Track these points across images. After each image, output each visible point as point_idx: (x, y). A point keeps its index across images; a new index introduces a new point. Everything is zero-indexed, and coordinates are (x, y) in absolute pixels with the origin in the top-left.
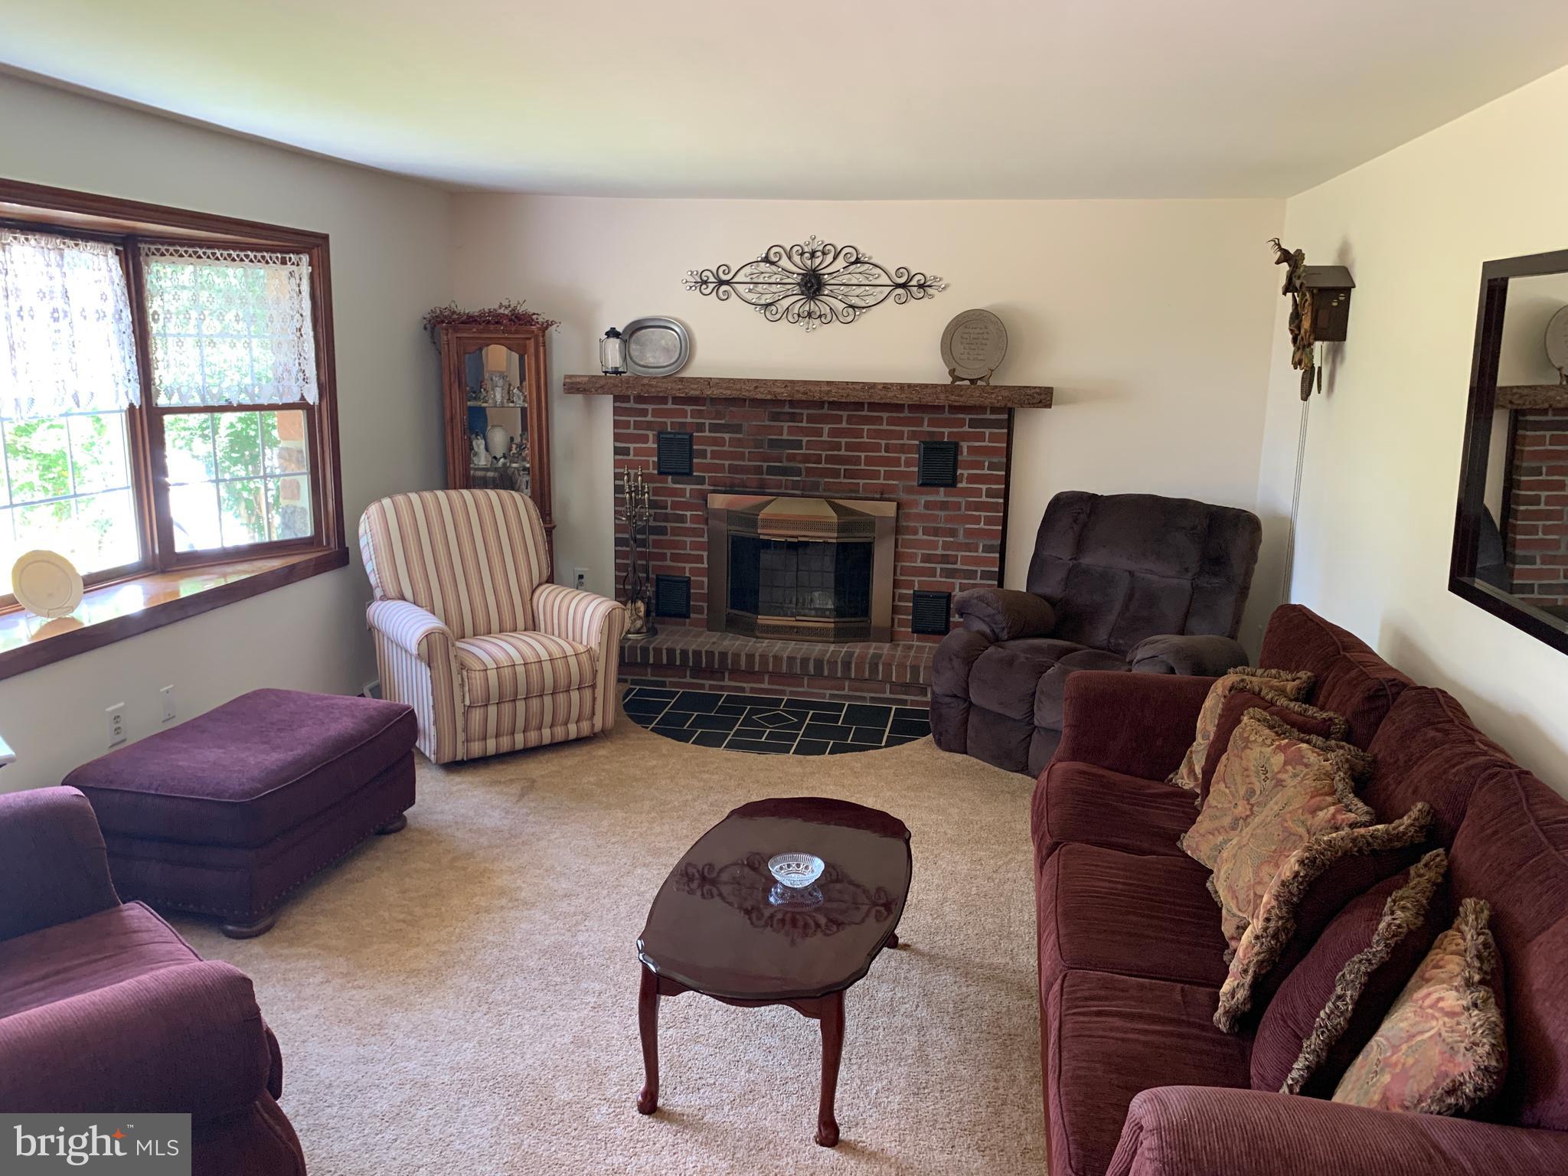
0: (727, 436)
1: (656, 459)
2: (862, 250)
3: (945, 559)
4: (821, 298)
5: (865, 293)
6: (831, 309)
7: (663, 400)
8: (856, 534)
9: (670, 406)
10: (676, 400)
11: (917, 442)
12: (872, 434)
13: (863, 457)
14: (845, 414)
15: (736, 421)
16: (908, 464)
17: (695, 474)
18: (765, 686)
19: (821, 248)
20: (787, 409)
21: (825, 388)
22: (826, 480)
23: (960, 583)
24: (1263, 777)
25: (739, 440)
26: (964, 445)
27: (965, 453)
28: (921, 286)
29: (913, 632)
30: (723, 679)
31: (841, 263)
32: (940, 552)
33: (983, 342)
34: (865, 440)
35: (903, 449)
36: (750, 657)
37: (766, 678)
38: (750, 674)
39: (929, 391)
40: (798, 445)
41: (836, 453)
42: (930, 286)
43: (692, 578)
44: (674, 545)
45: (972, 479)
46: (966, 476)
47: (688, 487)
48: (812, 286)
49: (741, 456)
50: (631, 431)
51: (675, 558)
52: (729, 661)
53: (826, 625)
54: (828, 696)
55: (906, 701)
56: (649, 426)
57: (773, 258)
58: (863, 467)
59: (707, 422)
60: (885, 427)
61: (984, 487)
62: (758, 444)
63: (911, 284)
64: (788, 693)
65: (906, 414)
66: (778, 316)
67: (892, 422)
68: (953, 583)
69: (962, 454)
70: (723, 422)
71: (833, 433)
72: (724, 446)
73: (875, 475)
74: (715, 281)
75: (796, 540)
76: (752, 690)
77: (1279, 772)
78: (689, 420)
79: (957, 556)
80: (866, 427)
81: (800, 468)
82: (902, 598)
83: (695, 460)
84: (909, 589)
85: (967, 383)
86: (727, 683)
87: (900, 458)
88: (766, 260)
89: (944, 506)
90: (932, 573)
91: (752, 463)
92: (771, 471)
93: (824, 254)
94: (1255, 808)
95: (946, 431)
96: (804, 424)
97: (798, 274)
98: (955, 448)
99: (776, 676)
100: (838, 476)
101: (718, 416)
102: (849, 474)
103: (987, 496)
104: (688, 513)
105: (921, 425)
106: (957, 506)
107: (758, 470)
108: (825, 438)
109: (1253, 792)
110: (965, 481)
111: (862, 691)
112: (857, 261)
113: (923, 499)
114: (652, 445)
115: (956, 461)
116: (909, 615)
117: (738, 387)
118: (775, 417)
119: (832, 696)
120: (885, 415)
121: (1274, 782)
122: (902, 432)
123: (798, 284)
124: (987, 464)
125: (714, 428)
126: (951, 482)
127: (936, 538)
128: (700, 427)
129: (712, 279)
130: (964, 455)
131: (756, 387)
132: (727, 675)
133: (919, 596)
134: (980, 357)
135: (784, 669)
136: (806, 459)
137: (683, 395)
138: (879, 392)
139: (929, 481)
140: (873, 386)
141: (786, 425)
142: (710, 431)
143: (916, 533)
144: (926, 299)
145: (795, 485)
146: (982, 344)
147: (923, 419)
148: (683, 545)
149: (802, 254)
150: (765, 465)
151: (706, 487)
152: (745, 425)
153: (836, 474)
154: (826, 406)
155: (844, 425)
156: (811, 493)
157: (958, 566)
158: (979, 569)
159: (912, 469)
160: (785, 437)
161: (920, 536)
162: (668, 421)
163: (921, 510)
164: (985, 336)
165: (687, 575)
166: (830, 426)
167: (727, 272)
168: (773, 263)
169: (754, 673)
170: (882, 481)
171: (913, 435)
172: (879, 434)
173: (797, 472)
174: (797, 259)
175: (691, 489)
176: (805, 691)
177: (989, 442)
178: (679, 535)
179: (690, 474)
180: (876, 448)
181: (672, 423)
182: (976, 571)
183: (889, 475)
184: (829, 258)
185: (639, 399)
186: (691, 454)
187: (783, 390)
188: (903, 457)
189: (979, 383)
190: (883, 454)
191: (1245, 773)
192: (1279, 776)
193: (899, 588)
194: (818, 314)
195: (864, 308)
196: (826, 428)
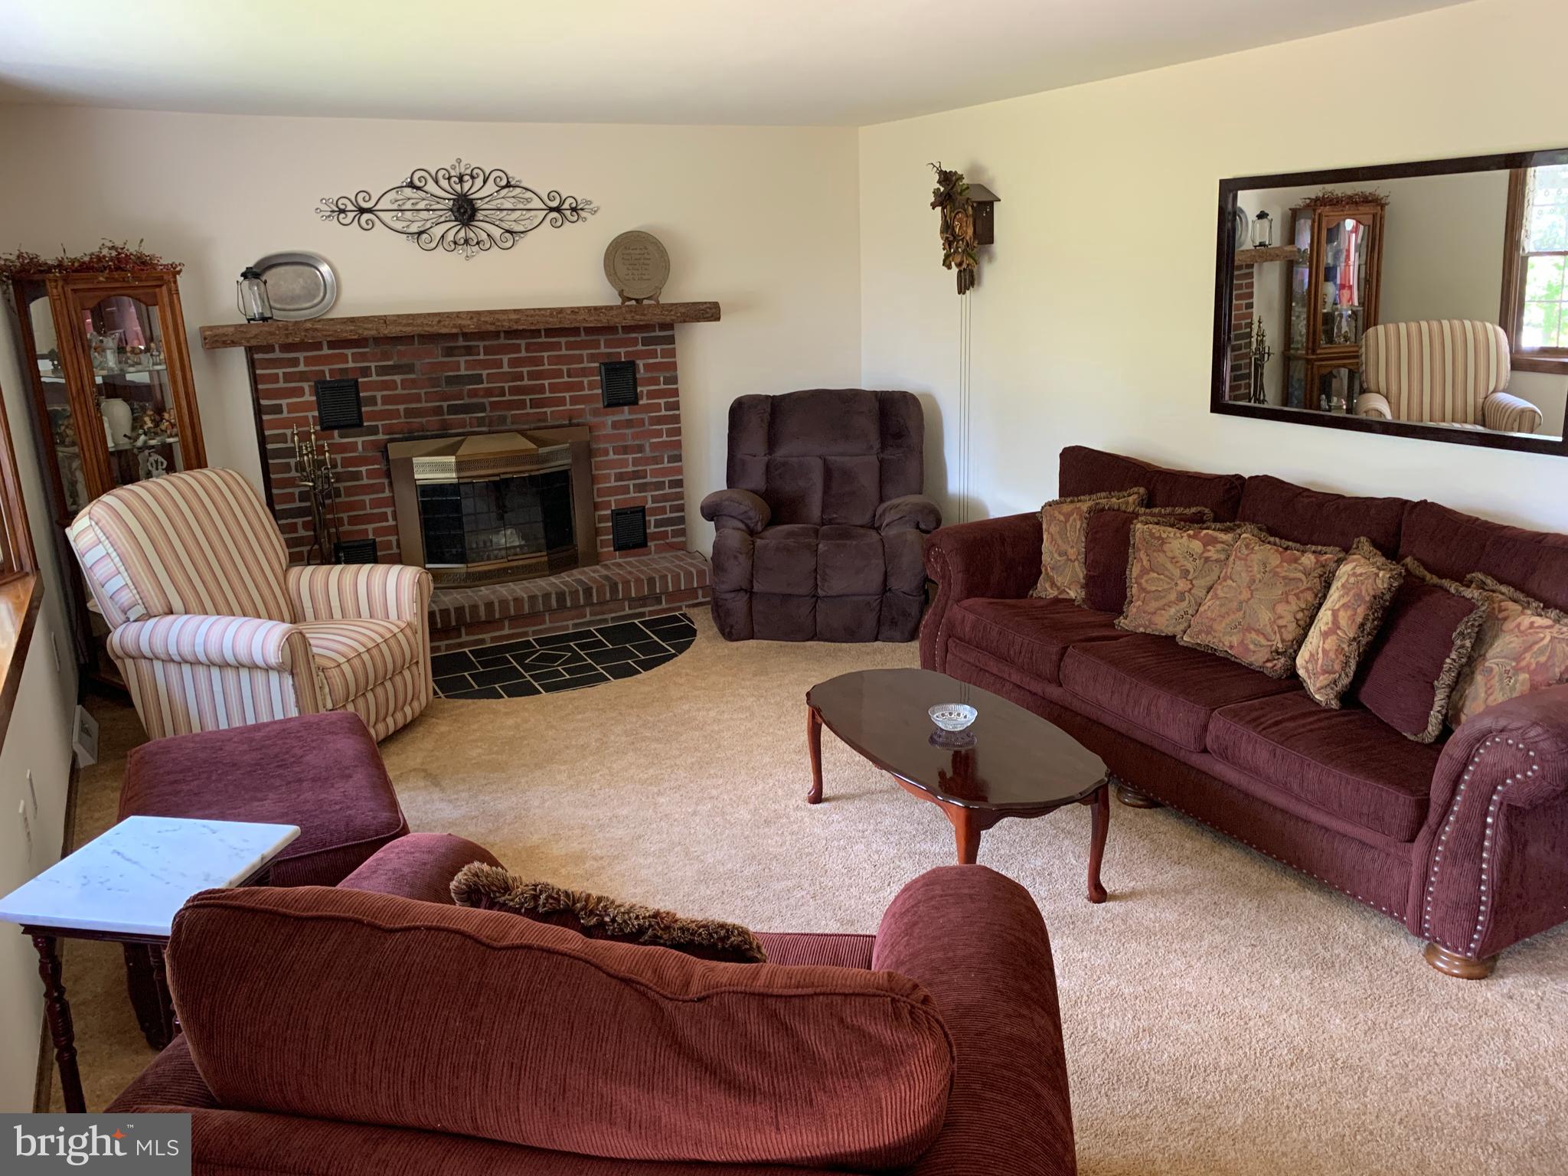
0: (398, 378)
1: (316, 413)
2: (510, 174)
3: (636, 475)
4: (473, 223)
5: (522, 217)
6: (488, 235)
7: (317, 346)
8: (553, 464)
9: (326, 351)
10: (332, 345)
11: (597, 365)
12: (552, 360)
13: (547, 385)
14: (523, 342)
15: (404, 361)
16: (591, 386)
17: (365, 424)
18: (506, 632)
19: (469, 172)
20: (461, 342)
21: (514, 317)
22: (513, 412)
23: (652, 496)
24: (1191, 559)
25: (413, 381)
26: (640, 363)
27: (642, 371)
28: (574, 210)
29: (615, 550)
30: (460, 636)
31: (491, 188)
32: (630, 469)
33: (646, 262)
34: (547, 367)
35: (584, 372)
36: (489, 605)
37: (507, 623)
38: (491, 623)
39: (615, 312)
40: (478, 379)
41: (519, 383)
42: (582, 209)
43: (377, 540)
44: (351, 506)
45: (651, 395)
46: (645, 392)
47: (360, 440)
48: (465, 212)
49: (417, 398)
50: (281, 384)
51: (353, 520)
52: (468, 616)
53: (539, 560)
54: (571, 626)
55: (645, 613)
56: (303, 377)
57: (417, 183)
58: (548, 395)
59: (373, 365)
60: (564, 352)
61: (662, 401)
62: (434, 382)
63: (563, 207)
64: (530, 633)
65: (583, 337)
66: (433, 245)
67: (569, 346)
68: (646, 497)
69: (639, 372)
70: (390, 363)
71: (513, 363)
72: (396, 389)
73: (561, 401)
74: (354, 208)
75: (497, 478)
76: (493, 639)
77: (1203, 553)
78: (351, 365)
79: (646, 470)
80: (546, 354)
81: (483, 404)
82: (602, 519)
83: (363, 409)
84: (606, 509)
85: (633, 302)
86: (465, 638)
87: (583, 382)
88: (411, 185)
89: (629, 424)
90: (625, 490)
91: (429, 405)
92: (453, 410)
93: (473, 177)
94: (1194, 582)
95: (622, 350)
96: (482, 357)
97: (449, 199)
98: (631, 365)
99: (518, 619)
100: (525, 408)
101: (386, 356)
102: (535, 404)
103: (666, 410)
104: (363, 469)
105: (598, 347)
106: (642, 422)
107: (438, 411)
108: (506, 369)
109: (1188, 571)
110: (645, 398)
111: (604, 613)
112: (508, 185)
113: (609, 420)
114: (309, 398)
115: (635, 379)
116: (609, 535)
117: (419, 322)
118: (450, 352)
119: (576, 625)
120: (563, 340)
121: (1203, 560)
122: (581, 356)
123: (451, 210)
124: (662, 379)
125: (382, 370)
126: (634, 401)
127: (626, 456)
128: (365, 372)
129: (350, 207)
130: (642, 373)
131: (439, 322)
132: (463, 631)
133: (617, 514)
134: (644, 277)
135: (526, 610)
136: (489, 392)
137: (356, 337)
138: (567, 317)
139: (613, 402)
140: (561, 311)
141: (462, 360)
142: (377, 375)
143: (606, 453)
144: (580, 222)
145: (481, 422)
146: (644, 264)
147: (599, 341)
148: (361, 505)
149: (449, 179)
150: (445, 404)
151: (381, 437)
152: (418, 364)
153: (521, 404)
154: (502, 335)
155: (523, 354)
156: (499, 428)
157: (649, 479)
158: (666, 480)
159: (595, 391)
160: (463, 372)
161: (612, 456)
162: (326, 369)
163: (609, 431)
164: (646, 256)
165: (371, 537)
166: (509, 356)
167: (367, 198)
168: (418, 188)
169: (496, 621)
170: (568, 407)
171: (592, 358)
172: (559, 360)
173: (481, 408)
174: (444, 183)
175: (363, 442)
176: (550, 627)
177: (662, 358)
178: (358, 495)
179: (360, 425)
180: (559, 374)
181: (330, 370)
182: (664, 482)
183: (574, 400)
184: (479, 182)
185: (287, 347)
186: (359, 402)
187: (469, 322)
188: (586, 380)
189: (645, 302)
190: (566, 379)
191: (1174, 561)
192: (1206, 555)
193: (598, 510)
194: (475, 241)
195: (522, 232)
196: (505, 358)
